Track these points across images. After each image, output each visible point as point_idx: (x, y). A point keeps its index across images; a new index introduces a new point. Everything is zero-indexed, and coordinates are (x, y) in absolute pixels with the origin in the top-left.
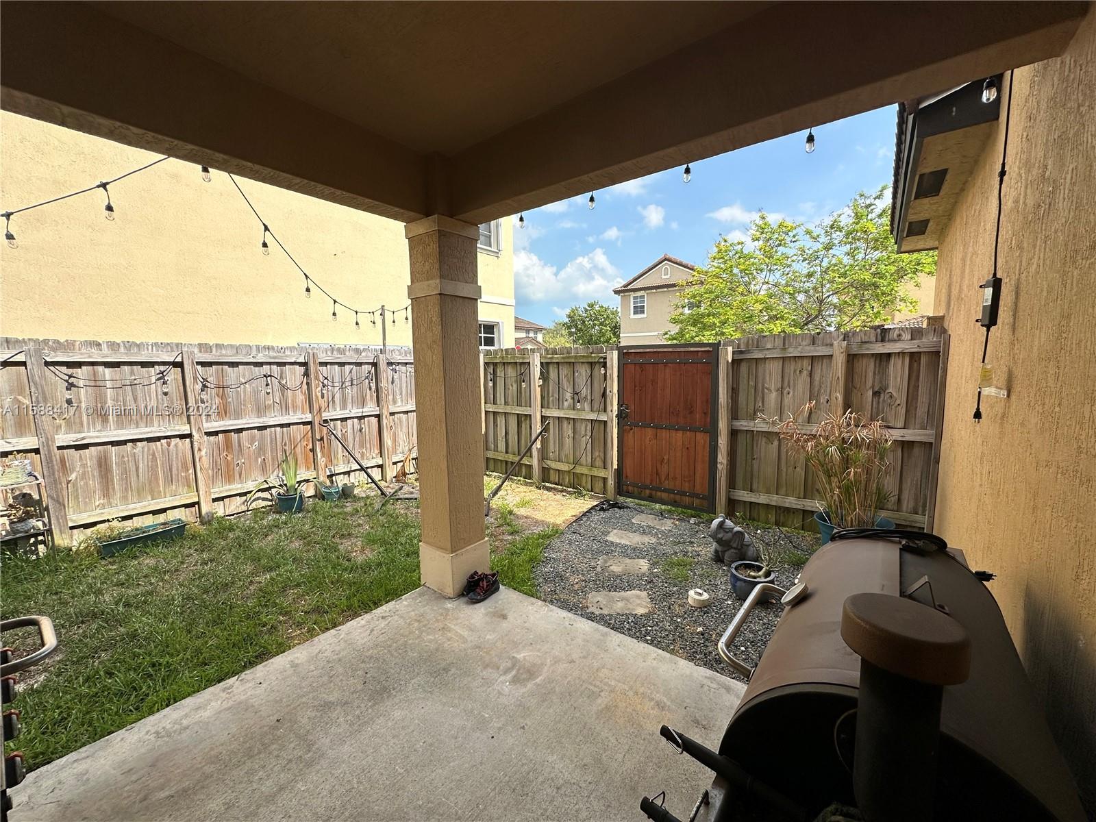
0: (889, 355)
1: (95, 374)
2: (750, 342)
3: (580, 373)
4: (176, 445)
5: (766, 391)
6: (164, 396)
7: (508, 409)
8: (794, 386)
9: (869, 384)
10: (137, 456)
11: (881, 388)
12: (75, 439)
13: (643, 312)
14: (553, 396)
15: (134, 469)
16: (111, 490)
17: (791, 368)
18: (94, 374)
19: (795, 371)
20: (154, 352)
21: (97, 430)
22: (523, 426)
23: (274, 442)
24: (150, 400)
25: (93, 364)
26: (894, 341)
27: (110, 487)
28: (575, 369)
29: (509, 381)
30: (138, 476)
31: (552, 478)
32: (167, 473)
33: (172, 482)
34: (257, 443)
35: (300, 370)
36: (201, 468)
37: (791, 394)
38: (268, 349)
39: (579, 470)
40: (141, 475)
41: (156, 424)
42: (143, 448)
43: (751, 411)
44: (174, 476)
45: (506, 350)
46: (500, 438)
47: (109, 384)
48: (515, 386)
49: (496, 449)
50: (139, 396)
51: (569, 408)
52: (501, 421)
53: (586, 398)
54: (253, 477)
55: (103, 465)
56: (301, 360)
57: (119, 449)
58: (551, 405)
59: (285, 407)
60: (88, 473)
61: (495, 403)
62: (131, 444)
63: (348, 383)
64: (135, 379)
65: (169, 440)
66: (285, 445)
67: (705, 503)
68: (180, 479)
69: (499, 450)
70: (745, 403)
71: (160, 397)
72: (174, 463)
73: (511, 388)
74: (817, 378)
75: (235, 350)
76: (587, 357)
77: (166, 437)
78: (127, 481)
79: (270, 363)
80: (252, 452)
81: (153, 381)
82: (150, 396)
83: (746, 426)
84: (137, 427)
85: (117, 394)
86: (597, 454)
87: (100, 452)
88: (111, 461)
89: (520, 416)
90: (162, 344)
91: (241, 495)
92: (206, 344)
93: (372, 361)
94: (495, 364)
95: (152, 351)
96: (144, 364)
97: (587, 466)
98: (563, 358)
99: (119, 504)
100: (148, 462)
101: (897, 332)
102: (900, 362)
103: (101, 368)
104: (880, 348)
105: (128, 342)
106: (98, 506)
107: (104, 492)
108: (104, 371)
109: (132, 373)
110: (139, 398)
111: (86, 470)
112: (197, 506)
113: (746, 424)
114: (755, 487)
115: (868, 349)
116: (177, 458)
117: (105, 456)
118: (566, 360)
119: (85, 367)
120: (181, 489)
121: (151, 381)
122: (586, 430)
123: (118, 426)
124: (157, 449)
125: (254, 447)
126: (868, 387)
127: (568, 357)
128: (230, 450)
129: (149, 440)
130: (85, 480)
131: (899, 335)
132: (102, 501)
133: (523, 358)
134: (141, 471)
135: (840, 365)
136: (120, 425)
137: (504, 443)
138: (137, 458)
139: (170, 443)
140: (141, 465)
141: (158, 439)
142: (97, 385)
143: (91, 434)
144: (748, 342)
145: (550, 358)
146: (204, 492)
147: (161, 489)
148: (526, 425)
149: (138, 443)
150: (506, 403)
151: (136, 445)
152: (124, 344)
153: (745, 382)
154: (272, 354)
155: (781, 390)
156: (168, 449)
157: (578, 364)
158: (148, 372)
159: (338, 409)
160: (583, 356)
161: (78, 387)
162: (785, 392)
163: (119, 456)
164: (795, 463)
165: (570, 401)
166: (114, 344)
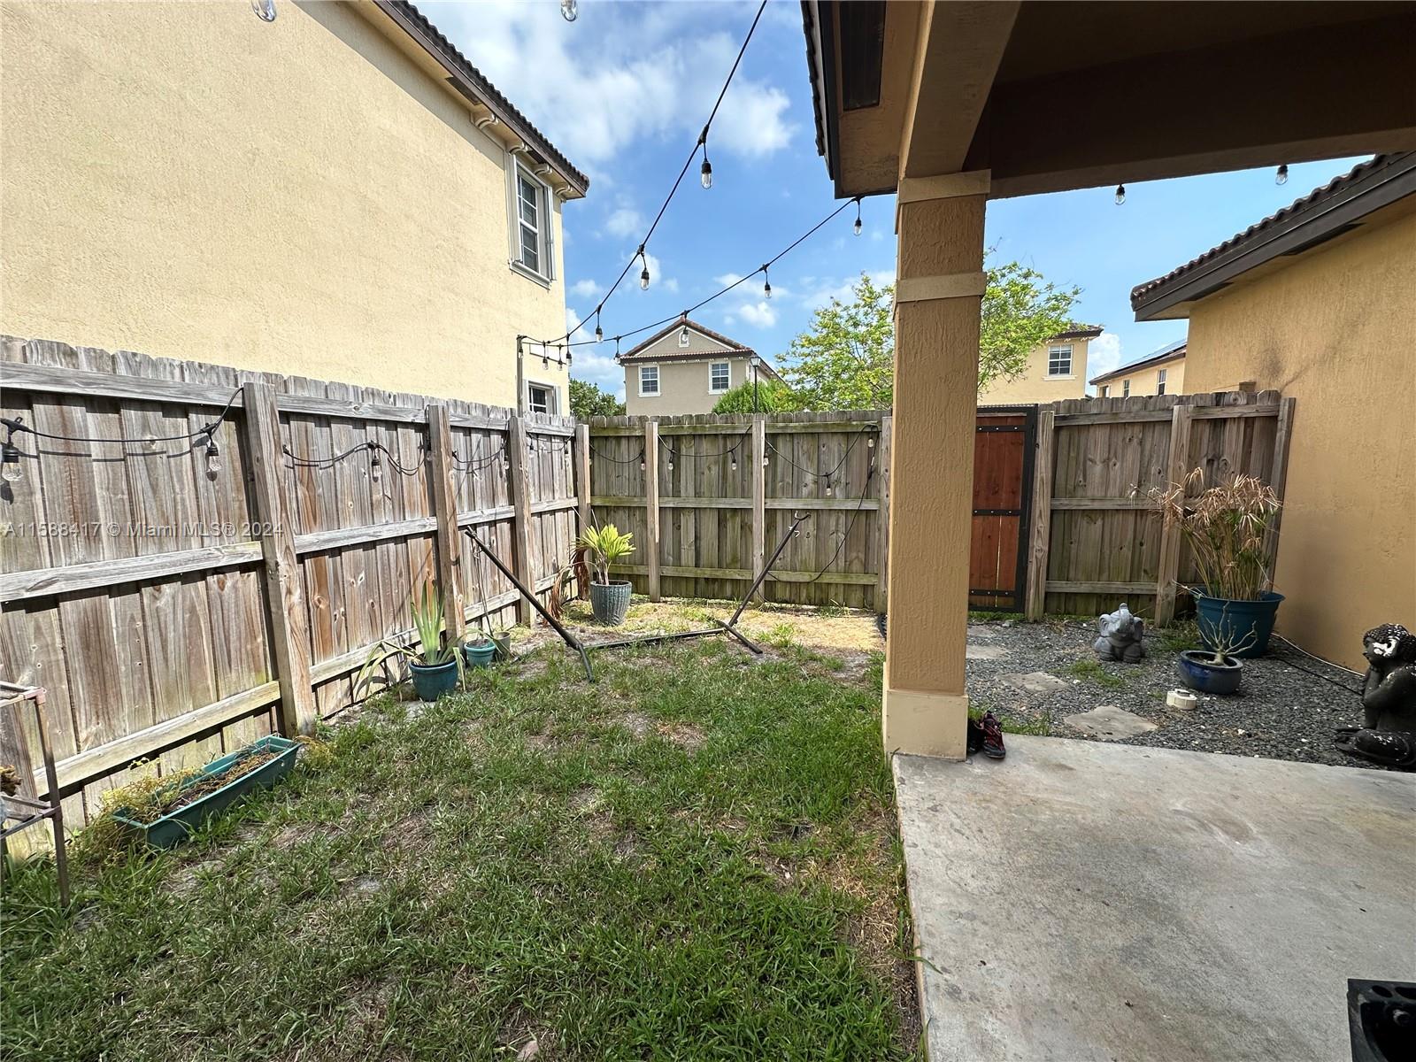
0: (1225, 420)
1: (65, 423)
2: (1073, 406)
3: (828, 447)
4: (235, 587)
5: (1089, 463)
6: (210, 483)
7: (704, 503)
8: (1123, 456)
9: (1204, 452)
10: (162, 613)
11: (1214, 455)
12: (31, 584)
13: (655, 389)
14: (782, 481)
15: (158, 645)
16: (112, 700)
17: (1119, 436)
18: (64, 426)
19: (1124, 439)
20: (187, 380)
21: (74, 560)
22: (729, 525)
23: (387, 572)
24: (182, 489)
25: (59, 399)
26: (1229, 405)
27: (110, 693)
28: (821, 443)
29: (704, 463)
30: (166, 659)
31: (779, 595)
32: (221, 646)
33: (230, 666)
34: (363, 575)
35: (415, 438)
36: (292, 630)
37: (1118, 465)
38: (373, 394)
39: (826, 579)
40: (171, 657)
41: (195, 542)
42: (173, 598)
43: (1070, 487)
44: (233, 652)
45: (697, 416)
46: (685, 546)
47: (96, 450)
48: (715, 469)
49: (678, 561)
50: (161, 479)
51: (810, 495)
52: (688, 522)
53: (838, 481)
54: (359, 639)
55: (93, 640)
56: (420, 419)
57: (123, 603)
58: (779, 493)
59: (400, 507)
60: (58, 665)
61: (676, 494)
62: (150, 589)
63: (476, 466)
64: (153, 441)
65: (221, 576)
66: (401, 575)
67: (1011, 601)
68: (244, 657)
69: (683, 563)
70: (1063, 477)
71: (201, 483)
72: (233, 624)
73: (706, 472)
74: (1148, 447)
75: (323, 393)
76: (846, 425)
77: (217, 571)
78: (143, 674)
79: (376, 422)
80: (357, 590)
81: (187, 448)
82: (181, 481)
83: (1067, 505)
84: (161, 550)
85: (115, 474)
86: (854, 555)
87: (86, 612)
88: (109, 630)
89: (722, 512)
90: (200, 366)
91: (341, 676)
92: (276, 375)
93: (503, 428)
94: (677, 439)
95: (183, 379)
96: (169, 409)
97: (837, 572)
98: (804, 427)
99: (128, 730)
100: (184, 627)
101: (1232, 397)
102: (1235, 428)
103: (77, 412)
104: (1218, 413)
105: (134, 355)
106: (86, 740)
107: (97, 705)
108: (85, 420)
109: (145, 427)
110: (161, 484)
111: (53, 658)
112: (274, 709)
113: (1066, 502)
114: (1072, 574)
115: (1207, 414)
116: (237, 613)
117: (96, 622)
118: (810, 431)
119: (41, 406)
120: (246, 677)
121: (181, 448)
122: (837, 524)
123: (119, 547)
124: (198, 597)
125: (359, 582)
126: (1202, 455)
127: (812, 426)
128: (323, 590)
129: (187, 578)
130: (50, 684)
131: (1235, 400)
132: (94, 729)
133: (734, 428)
134: (171, 647)
135: (1185, 431)
136: (123, 545)
137: (692, 553)
138: (162, 618)
139: (224, 583)
140: (171, 635)
141: (202, 575)
142: (70, 449)
143: (65, 569)
144: (1070, 406)
145: (782, 428)
146: (299, 678)
147: (209, 682)
148: (734, 524)
149: (164, 587)
150: (697, 494)
151: (159, 590)
152: (126, 358)
153: (1065, 453)
154: (379, 404)
155: (1106, 462)
156: (221, 596)
157: (825, 436)
158: (176, 428)
159: (466, 509)
160: (838, 425)
161: (26, 456)
162: (1111, 464)
163: (123, 620)
164: (1121, 543)
165: (811, 486)
166: (101, 357)
